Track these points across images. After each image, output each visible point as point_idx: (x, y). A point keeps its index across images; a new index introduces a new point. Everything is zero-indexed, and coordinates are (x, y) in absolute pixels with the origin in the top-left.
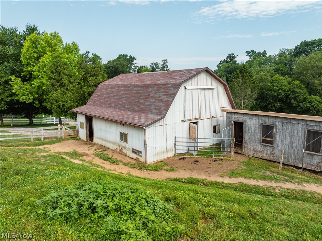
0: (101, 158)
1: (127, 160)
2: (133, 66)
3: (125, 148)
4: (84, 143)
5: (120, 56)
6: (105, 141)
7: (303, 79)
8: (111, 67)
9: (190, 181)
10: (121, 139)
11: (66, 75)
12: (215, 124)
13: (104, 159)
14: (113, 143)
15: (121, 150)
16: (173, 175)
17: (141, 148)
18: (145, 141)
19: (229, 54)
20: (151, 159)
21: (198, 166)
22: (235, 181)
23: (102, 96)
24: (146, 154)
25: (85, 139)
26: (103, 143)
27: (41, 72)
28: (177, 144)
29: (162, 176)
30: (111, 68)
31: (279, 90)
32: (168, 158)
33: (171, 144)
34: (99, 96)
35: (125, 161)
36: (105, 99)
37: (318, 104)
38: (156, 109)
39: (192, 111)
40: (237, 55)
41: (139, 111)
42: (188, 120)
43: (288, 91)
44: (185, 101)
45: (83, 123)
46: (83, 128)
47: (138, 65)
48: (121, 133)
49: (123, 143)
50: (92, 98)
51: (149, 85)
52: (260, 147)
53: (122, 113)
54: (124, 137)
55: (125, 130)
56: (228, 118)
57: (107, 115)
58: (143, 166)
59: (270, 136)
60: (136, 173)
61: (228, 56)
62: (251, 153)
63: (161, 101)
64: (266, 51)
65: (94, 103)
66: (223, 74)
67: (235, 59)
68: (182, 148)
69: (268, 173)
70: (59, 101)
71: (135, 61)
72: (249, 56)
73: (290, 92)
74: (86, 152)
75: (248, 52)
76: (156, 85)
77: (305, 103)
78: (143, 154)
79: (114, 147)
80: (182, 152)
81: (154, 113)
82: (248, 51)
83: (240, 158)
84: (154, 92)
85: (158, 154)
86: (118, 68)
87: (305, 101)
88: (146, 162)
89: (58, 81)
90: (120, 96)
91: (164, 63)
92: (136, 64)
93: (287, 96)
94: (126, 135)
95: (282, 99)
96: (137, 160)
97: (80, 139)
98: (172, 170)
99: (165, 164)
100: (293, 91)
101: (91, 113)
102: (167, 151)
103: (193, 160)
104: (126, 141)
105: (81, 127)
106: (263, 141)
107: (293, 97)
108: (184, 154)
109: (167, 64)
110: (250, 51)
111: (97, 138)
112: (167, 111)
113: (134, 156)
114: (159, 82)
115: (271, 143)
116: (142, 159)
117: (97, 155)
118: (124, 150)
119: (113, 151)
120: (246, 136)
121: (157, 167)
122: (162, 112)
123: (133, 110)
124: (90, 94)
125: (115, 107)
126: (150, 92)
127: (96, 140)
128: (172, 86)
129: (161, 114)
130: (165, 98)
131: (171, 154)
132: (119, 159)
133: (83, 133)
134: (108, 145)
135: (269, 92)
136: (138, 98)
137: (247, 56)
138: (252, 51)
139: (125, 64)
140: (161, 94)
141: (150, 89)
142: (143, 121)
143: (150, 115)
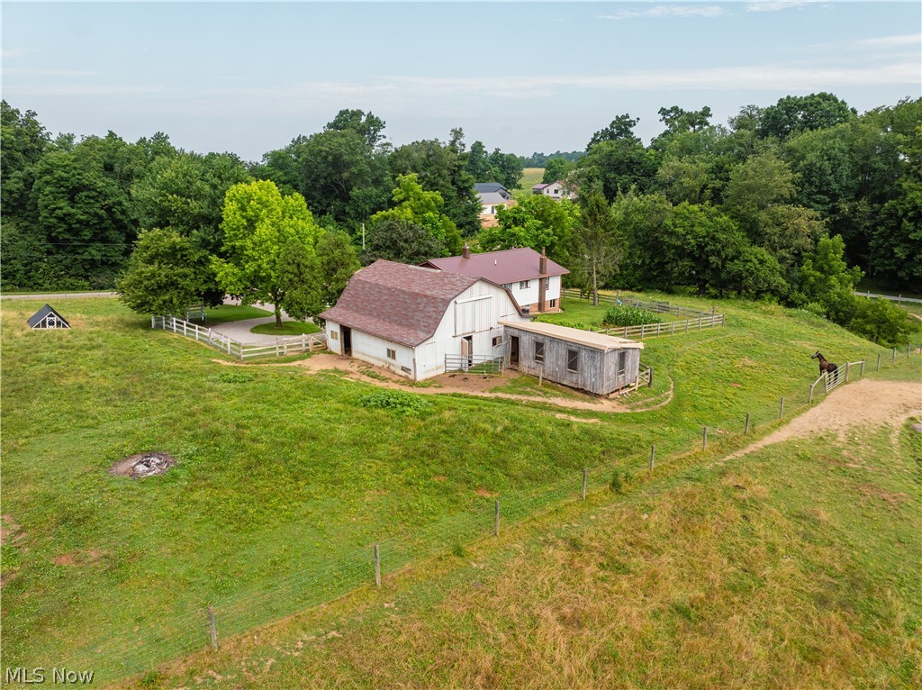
0: (368, 375)
1: (396, 378)
2: (379, 143)
3: (393, 365)
4: (340, 358)
5: (342, 113)
6: (368, 356)
7: (739, 211)
8: (326, 151)
9: (454, 395)
10: (389, 356)
11: (306, 267)
12: (495, 336)
13: (373, 377)
14: (379, 359)
15: (388, 367)
16: (440, 391)
17: (410, 366)
18: (414, 360)
19: (617, 117)
20: (420, 377)
21: (466, 384)
22: (493, 395)
23: (358, 298)
24: (415, 372)
25: (340, 353)
26: (366, 359)
27: (258, 251)
28: (448, 361)
29: (431, 391)
30: (324, 154)
31: (687, 233)
32: (438, 376)
33: (441, 361)
34: (353, 296)
35: (393, 379)
36: (362, 303)
37: (758, 266)
38: (425, 326)
39: (464, 325)
40: (638, 119)
41: (407, 326)
42: (460, 335)
43: (704, 237)
44: (455, 316)
45: (336, 333)
46: (337, 339)
47: (389, 141)
48: (389, 350)
49: (390, 360)
50: (342, 297)
51: (418, 294)
52: (533, 364)
53: (387, 326)
54: (392, 354)
55: (393, 347)
56: (505, 331)
57: (371, 328)
58: (413, 383)
59: (542, 353)
60: (406, 389)
61: (614, 122)
62: (526, 370)
63: (430, 317)
64: (709, 109)
65: (348, 306)
66: (597, 172)
67: (632, 129)
68: (453, 365)
69: (529, 389)
70: (301, 303)
71: (382, 132)
72: (667, 122)
73: (706, 239)
74: (350, 369)
75: (663, 111)
76: (426, 296)
77: (736, 261)
78: (412, 372)
79: (380, 364)
80: (454, 369)
81: (423, 331)
82: (665, 109)
83: (514, 375)
84: (423, 305)
85: (427, 372)
86: (341, 155)
87: (737, 258)
88: (415, 380)
89: (296, 275)
90: (383, 303)
91: (456, 138)
92: (384, 137)
93: (701, 247)
94: (394, 352)
95: (692, 252)
96: (406, 377)
97: (331, 353)
98: (440, 387)
99: (434, 382)
100: (713, 238)
101: (350, 323)
102: (437, 368)
103: (463, 377)
104: (394, 357)
105: (332, 337)
106: (537, 358)
107: (712, 250)
108: (455, 371)
109: (462, 140)
110: (668, 108)
111: (358, 352)
112: (435, 329)
113: (403, 373)
114: (428, 293)
115: (541, 359)
116: (411, 377)
117: (363, 373)
118: (392, 368)
119: (379, 368)
120: (522, 353)
121: (426, 384)
122: (431, 330)
123: (400, 324)
124: (340, 292)
125: (378, 316)
126: (419, 304)
127: (354, 355)
128: (441, 302)
129: (429, 332)
130: (434, 315)
131: (441, 371)
132: (387, 376)
133: (336, 345)
134: (372, 361)
135: (666, 239)
136: (405, 309)
137: (661, 120)
138: (675, 109)
139: (358, 144)
140: (431, 309)
141: (419, 301)
142: (413, 340)
143: (419, 332)
